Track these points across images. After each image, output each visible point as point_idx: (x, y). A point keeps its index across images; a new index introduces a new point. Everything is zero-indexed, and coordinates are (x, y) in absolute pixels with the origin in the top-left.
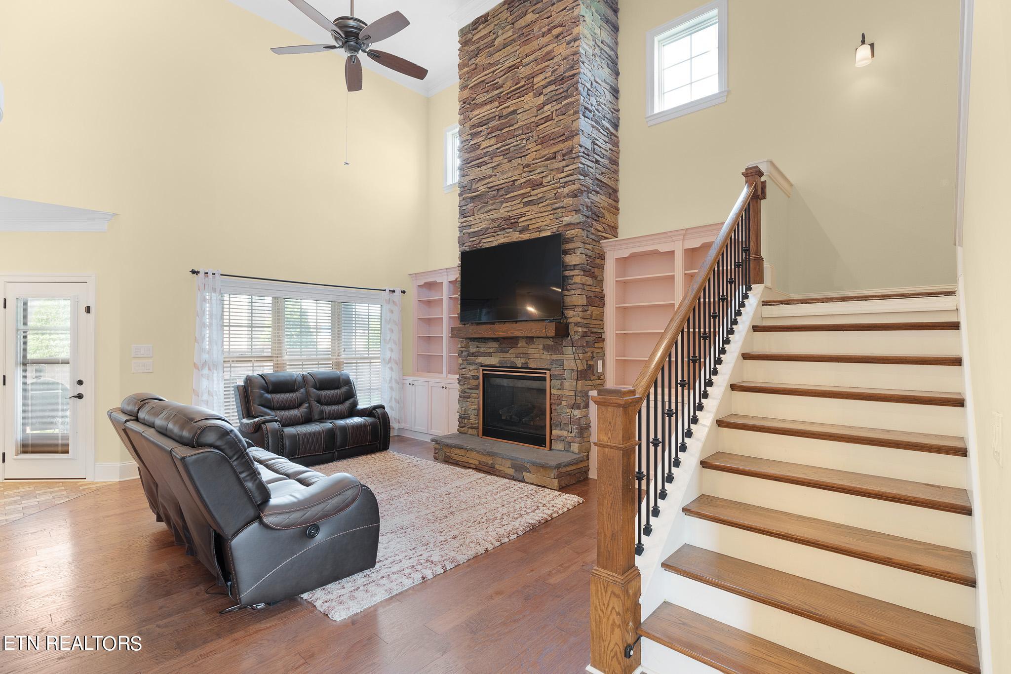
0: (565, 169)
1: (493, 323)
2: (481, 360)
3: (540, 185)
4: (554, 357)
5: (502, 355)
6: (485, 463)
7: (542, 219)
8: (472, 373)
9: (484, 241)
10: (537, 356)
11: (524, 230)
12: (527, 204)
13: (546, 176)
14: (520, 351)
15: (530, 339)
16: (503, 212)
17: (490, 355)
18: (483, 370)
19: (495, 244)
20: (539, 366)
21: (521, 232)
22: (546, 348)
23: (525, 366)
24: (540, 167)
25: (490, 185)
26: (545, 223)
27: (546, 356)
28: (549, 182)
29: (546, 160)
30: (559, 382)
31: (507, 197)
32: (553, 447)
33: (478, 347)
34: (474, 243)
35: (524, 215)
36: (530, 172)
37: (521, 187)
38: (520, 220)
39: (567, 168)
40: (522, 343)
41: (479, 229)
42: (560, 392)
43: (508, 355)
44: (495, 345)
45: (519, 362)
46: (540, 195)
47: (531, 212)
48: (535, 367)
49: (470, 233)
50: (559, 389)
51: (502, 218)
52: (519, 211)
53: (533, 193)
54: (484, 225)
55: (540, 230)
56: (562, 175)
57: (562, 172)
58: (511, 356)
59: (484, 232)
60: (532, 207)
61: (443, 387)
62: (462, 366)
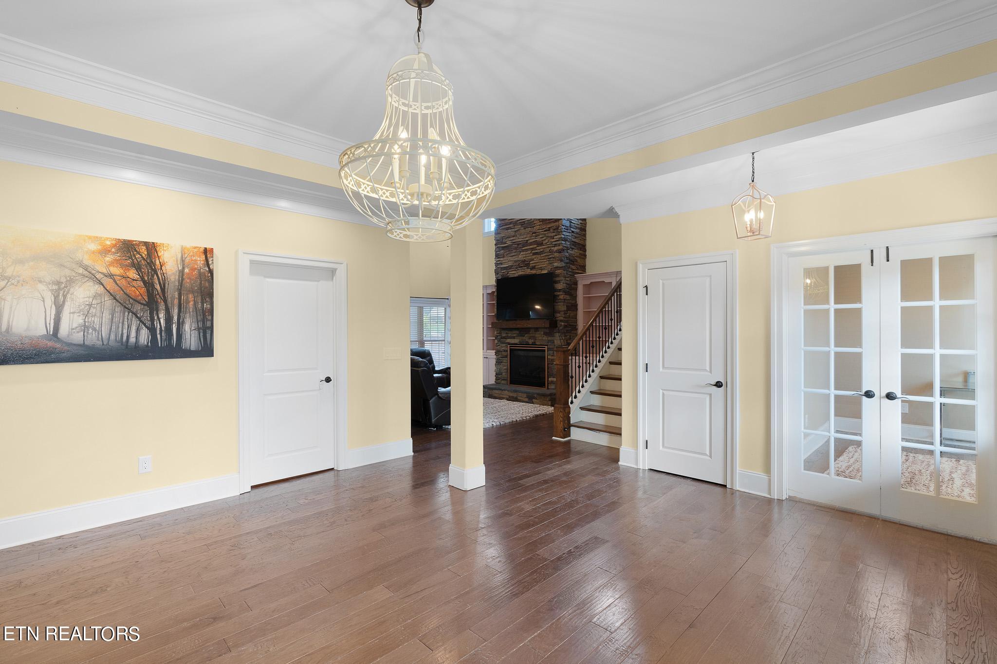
1: (516, 320)
2: (508, 341)
3: (542, 244)
4: (550, 338)
5: (521, 338)
6: (512, 396)
7: (543, 263)
8: (503, 348)
9: (510, 273)
10: (540, 338)
11: (533, 268)
12: (534, 254)
13: (545, 240)
14: (531, 335)
15: (537, 329)
16: (521, 257)
17: (514, 338)
18: (510, 346)
19: (516, 275)
20: (542, 343)
21: (531, 269)
22: (545, 334)
23: (534, 344)
25: (513, 241)
26: (545, 265)
27: (545, 338)
28: (546, 243)
29: (544, 231)
30: (552, 352)
31: (523, 249)
32: (549, 387)
33: (507, 333)
34: (504, 274)
35: (533, 260)
36: (536, 236)
37: (531, 244)
38: (531, 262)
39: (557, 237)
41: (507, 265)
42: (553, 358)
43: (524, 338)
44: (517, 332)
45: (531, 341)
46: (542, 250)
47: (536, 259)
48: (539, 344)
49: (501, 268)
50: (552, 356)
51: (520, 261)
52: (530, 257)
53: (538, 248)
54: (510, 264)
55: (541, 269)
56: (553, 240)
57: (553, 239)
58: (526, 338)
59: (510, 267)
60: (537, 256)
61: (485, 358)
62: (498, 345)
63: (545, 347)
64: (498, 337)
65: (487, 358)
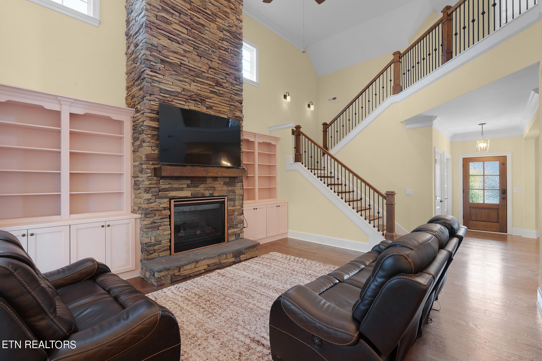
0: (236, 86)
1: (185, 166)
2: (173, 194)
3: (221, 86)
4: (230, 188)
5: (193, 189)
7: (223, 107)
8: (163, 206)
9: (174, 100)
10: (220, 189)
11: (210, 108)
12: (212, 92)
13: (225, 83)
14: (209, 185)
15: (215, 178)
16: (194, 87)
17: (182, 189)
18: (175, 202)
20: (221, 194)
21: (207, 108)
22: (225, 184)
23: (211, 195)
24: (222, 75)
25: (183, 62)
26: (224, 110)
27: (225, 188)
28: (226, 87)
30: (232, 202)
31: (197, 79)
32: (230, 240)
33: (170, 184)
34: (165, 99)
35: (210, 98)
36: (214, 73)
38: (207, 100)
39: (238, 86)
40: (209, 181)
41: (172, 90)
42: (233, 208)
43: (198, 189)
44: (189, 182)
45: (207, 193)
46: (222, 92)
47: (216, 99)
48: (218, 195)
49: (161, 89)
50: (233, 206)
51: (194, 92)
52: (207, 94)
53: (216, 87)
54: (179, 90)
55: (220, 112)
56: (234, 88)
57: (234, 87)
58: (201, 189)
59: (176, 95)
60: (216, 96)
61: (103, 226)
62: (151, 201)
63: (224, 198)
64: (153, 190)
65: (109, 226)
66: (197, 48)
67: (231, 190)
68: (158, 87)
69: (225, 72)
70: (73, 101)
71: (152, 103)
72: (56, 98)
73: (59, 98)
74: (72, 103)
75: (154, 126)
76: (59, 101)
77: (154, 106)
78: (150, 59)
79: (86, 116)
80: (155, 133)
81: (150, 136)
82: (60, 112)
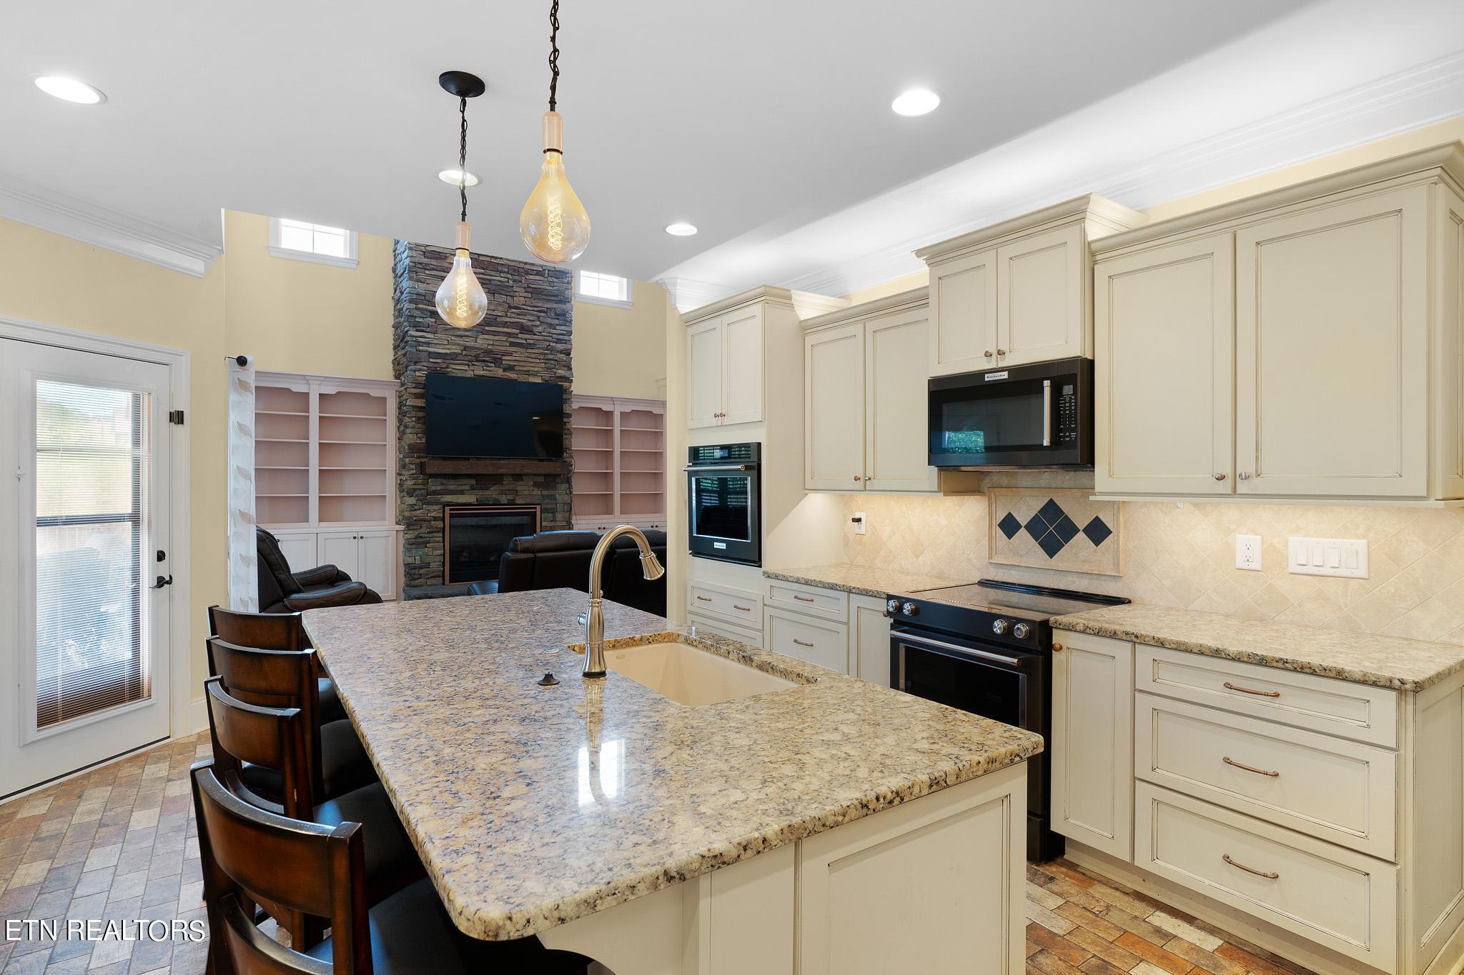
0: (558, 328)
1: (468, 459)
2: (448, 498)
3: (531, 332)
4: (545, 493)
5: (480, 492)
7: (533, 365)
8: (433, 514)
9: (451, 366)
10: (526, 493)
11: (511, 368)
12: (512, 344)
13: (537, 326)
14: (507, 487)
15: (518, 477)
17: (462, 492)
18: (451, 510)
19: (470, 374)
20: (528, 501)
21: (505, 370)
22: (537, 485)
23: (511, 503)
24: (531, 315)
26: (536, 369)
27: (537, 492)
28: (540, 333)
29: (538, 311)
30: (550, 515)
31: (487, 328)
33: (443, 484)
34: (436, 365)
35: (510, 354)
36: (518, 314)
37: (505, 324)
38: (504, 358)
39: (562, 328)
40: (507, 481)
41: (448, 351)
43: (488, 492)
44: (473, 482)
45: (504, 499)
46: (532, 342)
47: (519, 355)
48: (523, 502)
49: (430, 353)
50: (552, 521)
51: (482, 349)
52: (504, 348)
53: (520, 335)
54: (456, 350)
55: (527, 373)
56: (555, 331)
57: (555, 329)
58: (493, 493)
59: (454, 357)
60: (520, 350)
61: (355, 538)
62: (416, 508)
63: (535, 508)
64: (418, 492)
65: (362, 538)
66: (487, 282)
67: (548, 496)
68: (426, 351)
69: (536, 309)
70: (323, 379)
71: (417, 374)
72: (304, 378)
73: (307, 377)
74: (322, 381)
75: (420, 405)
76: (307, 380)
77: (420, 379)
78: (415, 314)
79: (339, 394)
80: (421, 414)
81: (414, 419)
82: (308, 393)
